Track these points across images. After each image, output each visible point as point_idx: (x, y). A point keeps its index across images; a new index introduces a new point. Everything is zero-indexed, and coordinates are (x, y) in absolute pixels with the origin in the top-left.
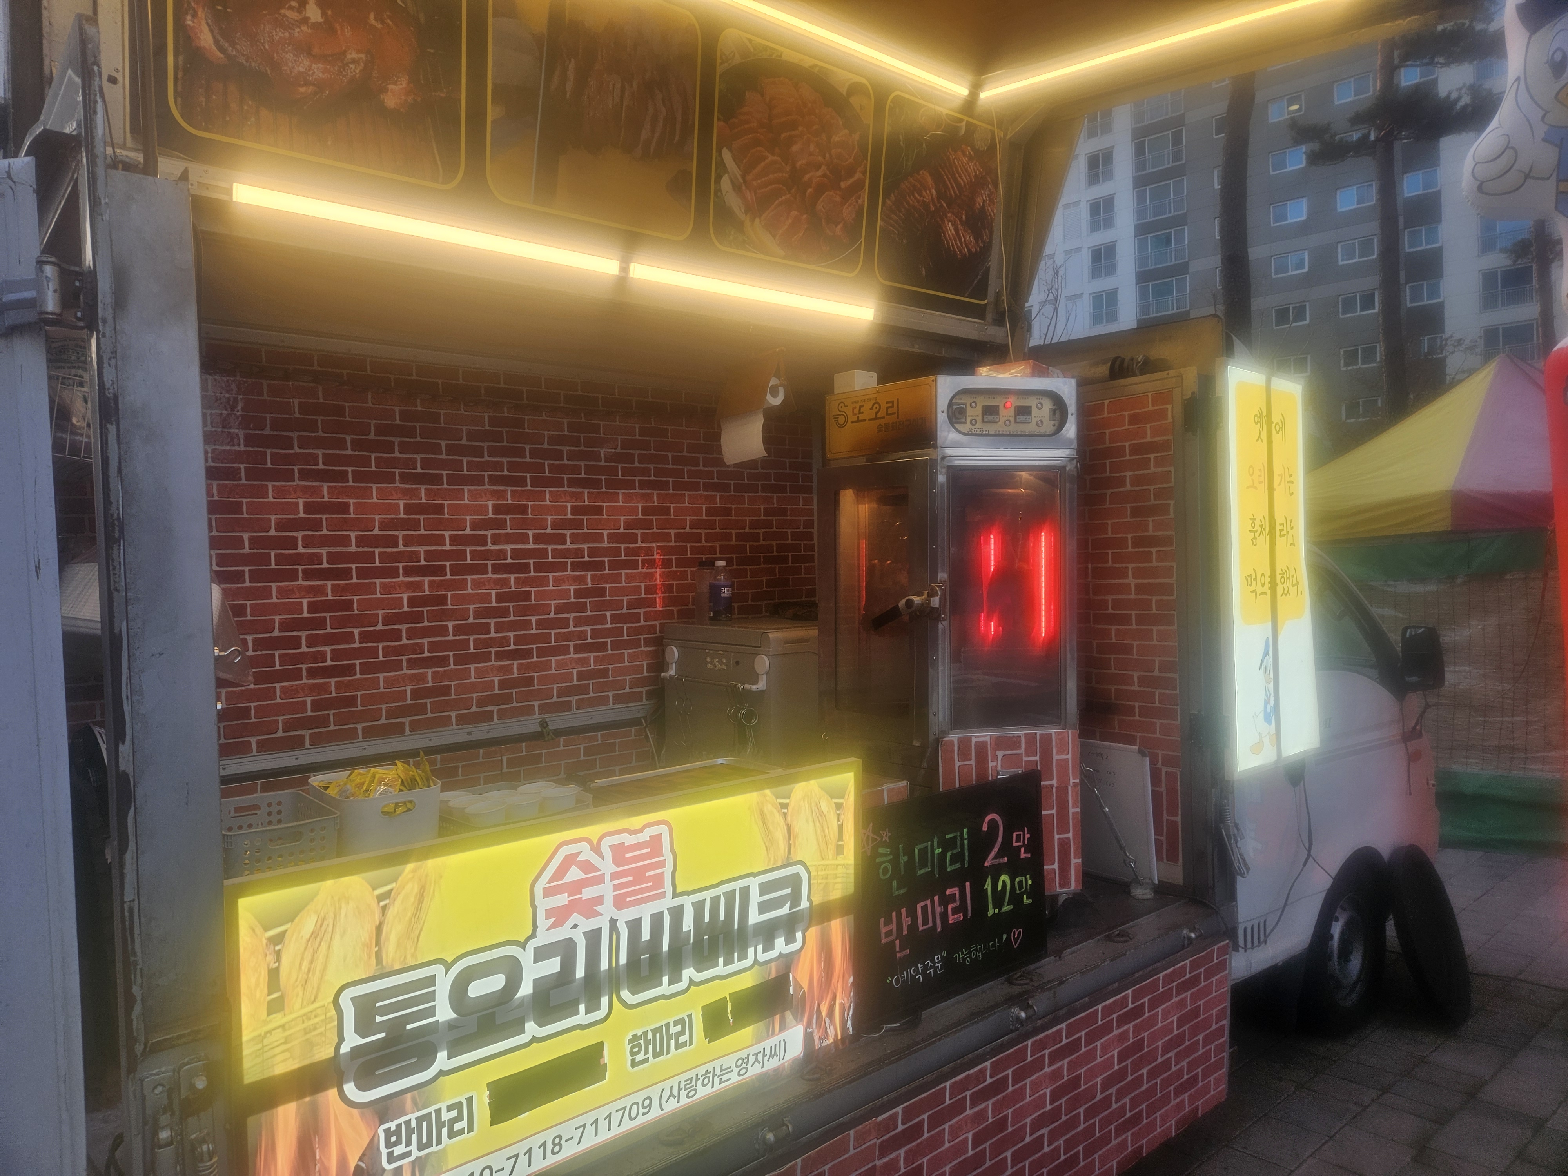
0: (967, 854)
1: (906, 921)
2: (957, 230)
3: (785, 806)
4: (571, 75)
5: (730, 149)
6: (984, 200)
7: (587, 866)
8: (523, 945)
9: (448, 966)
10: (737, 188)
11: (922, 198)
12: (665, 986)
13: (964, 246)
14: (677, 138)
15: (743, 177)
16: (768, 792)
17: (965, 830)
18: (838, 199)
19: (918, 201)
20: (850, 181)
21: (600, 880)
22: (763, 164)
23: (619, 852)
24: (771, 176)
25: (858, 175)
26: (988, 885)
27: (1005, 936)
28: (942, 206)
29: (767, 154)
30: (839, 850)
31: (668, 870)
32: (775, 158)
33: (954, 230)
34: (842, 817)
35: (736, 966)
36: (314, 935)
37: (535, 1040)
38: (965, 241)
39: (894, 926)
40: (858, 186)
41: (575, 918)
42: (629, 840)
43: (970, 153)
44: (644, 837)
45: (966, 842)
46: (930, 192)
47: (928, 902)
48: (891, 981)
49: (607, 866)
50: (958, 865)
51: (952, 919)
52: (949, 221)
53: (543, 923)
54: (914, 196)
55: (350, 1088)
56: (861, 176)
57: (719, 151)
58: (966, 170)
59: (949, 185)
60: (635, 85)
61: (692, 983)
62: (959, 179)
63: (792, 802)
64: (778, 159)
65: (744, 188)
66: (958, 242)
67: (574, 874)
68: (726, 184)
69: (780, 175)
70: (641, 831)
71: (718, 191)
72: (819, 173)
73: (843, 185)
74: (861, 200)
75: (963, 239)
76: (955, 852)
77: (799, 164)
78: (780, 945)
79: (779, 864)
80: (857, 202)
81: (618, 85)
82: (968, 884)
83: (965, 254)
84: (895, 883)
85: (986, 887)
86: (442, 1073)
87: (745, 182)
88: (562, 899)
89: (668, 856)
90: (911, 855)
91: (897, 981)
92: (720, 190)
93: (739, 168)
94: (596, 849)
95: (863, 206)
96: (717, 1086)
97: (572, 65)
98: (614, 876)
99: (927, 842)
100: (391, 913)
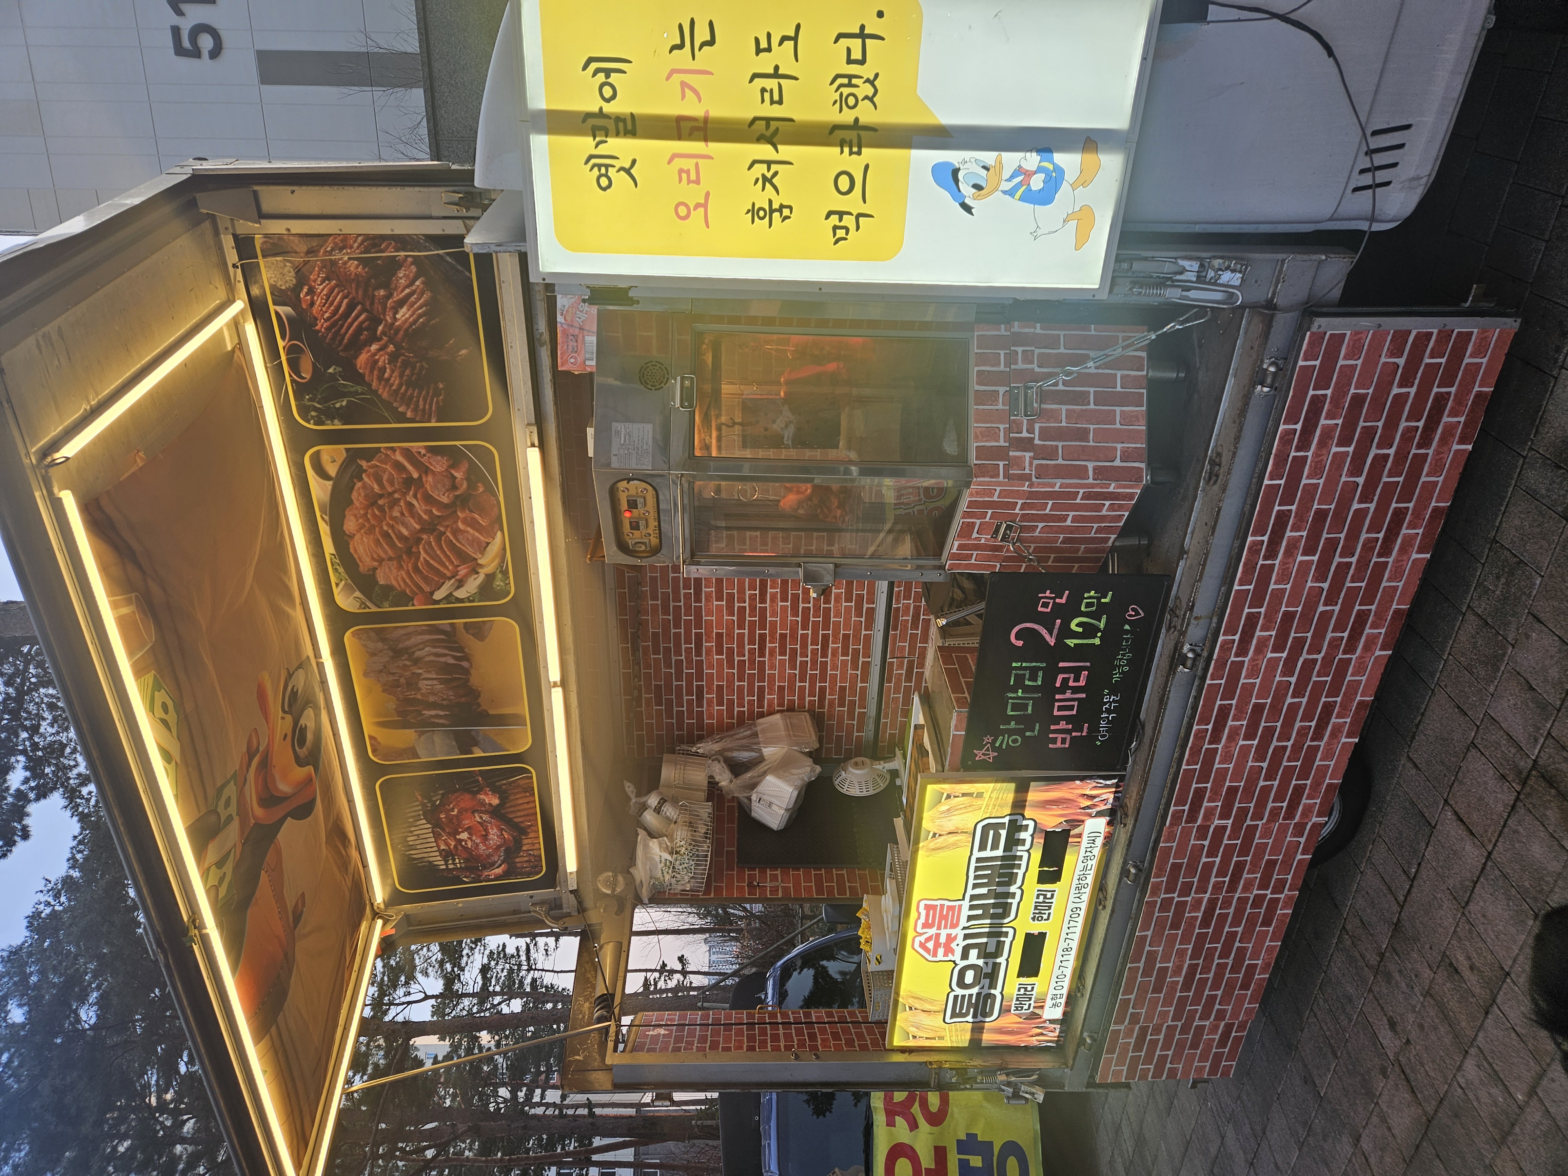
0: (1034, 664)
1: (1063, 725)
2: (401, 303)
3: (935, 834)
4: (433, 713)
5: (432, 593)
6: (350, 259)
7: (928, 939)
8: (956, 965)
9: (953, 990)
10: (460, 584)
11: (387, 366)
12: (1014, 902)
13: (414, 288)
14: (442, 637)
15: (450, 579)
16: (921, 845)
17: (1014, 665)
18: (430, 479)
19: (393, 371)
20: (410, 468)
21: (938, 936)
22: (432, 562)
23: (926, 925)
24: (438, 552)
25: (399, 457)
26: (1071, 642)
27: (1127, 627)
28: (384, 333)
29: (421, 559)
30: (980, 795)
31: (947, 903)
32: (421, 550)
33: (402, 307)
34: (957, 794)
35: (1024, 863)
36: (917, 1028)
37: (1007, 960)
38: (407, 287)
39: (1060, 736)
40: (407, 453)
41: (953, 945)
42: (922, 920)
43: (307, 294)
44: (923, 913)
45: (1024, 665)
46: (375, 354)
47: (1057, 704)
48: (1100, 741)
49: (932, 931)
50: (1040, 674)
51: (1082, 683)
52: (395, 319)
53: (950, 957)
54: (391, 376)
55: (987, 1020)
56: (397, 453)
57: (437, 602)
58: (328, 296)
59: (356, 324)
60: (420, 671)
61: (1020, 888)
62: (342, 309)
63: (933, 830)
64: (421, 547)
65: (458, 577)
66: (412, 299)
67: (930, 945)
68: (461, 594)
69: (433, 544)
70: (919, 914)
71: (469, 600)
72: (415, 502)
73: (415, 475)
74: (420, 450)
75: (407, 291)
76: (1027, 676)
77: (417, 527)
78: (1025, 835)
79: (971, 839)
80: (424, 455)
81: (426, 682)
82: (1061, 665)
83: (423, 283)
84: (1028, 734)
85: (1072, 645)
86: (1001, 993)
87: (453, 577)
88: (941, 951)
89: (938, 903)
90: (1012, 717)
91: (1102, 736)
92: (468, 598)
93: (443, 583)
94: (921, 934)
95: (426, 447)
96: (1092, 872)
97: (427, 713)
98: (939, 928)
99: (1008, 702)
100: (918, 1006)
